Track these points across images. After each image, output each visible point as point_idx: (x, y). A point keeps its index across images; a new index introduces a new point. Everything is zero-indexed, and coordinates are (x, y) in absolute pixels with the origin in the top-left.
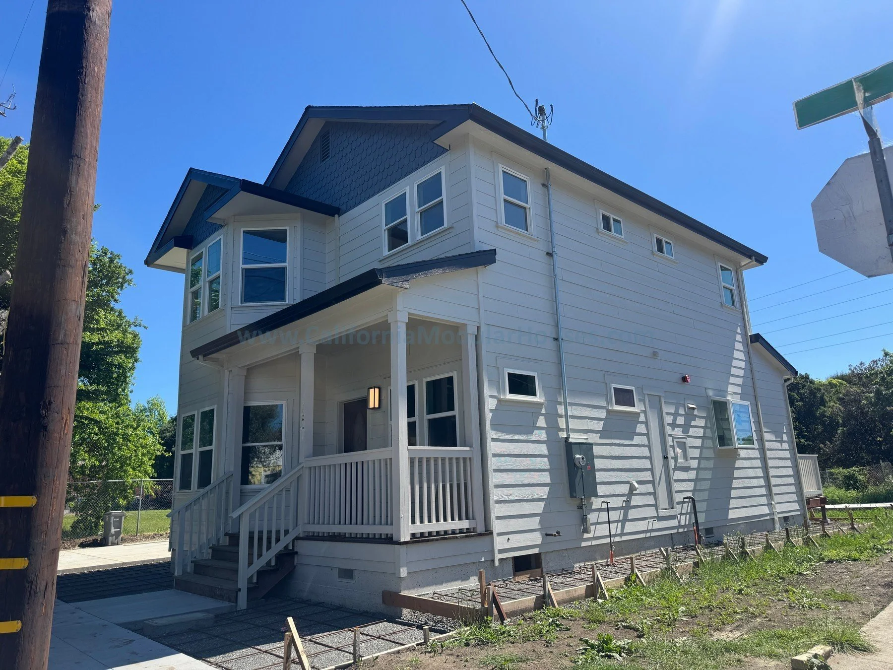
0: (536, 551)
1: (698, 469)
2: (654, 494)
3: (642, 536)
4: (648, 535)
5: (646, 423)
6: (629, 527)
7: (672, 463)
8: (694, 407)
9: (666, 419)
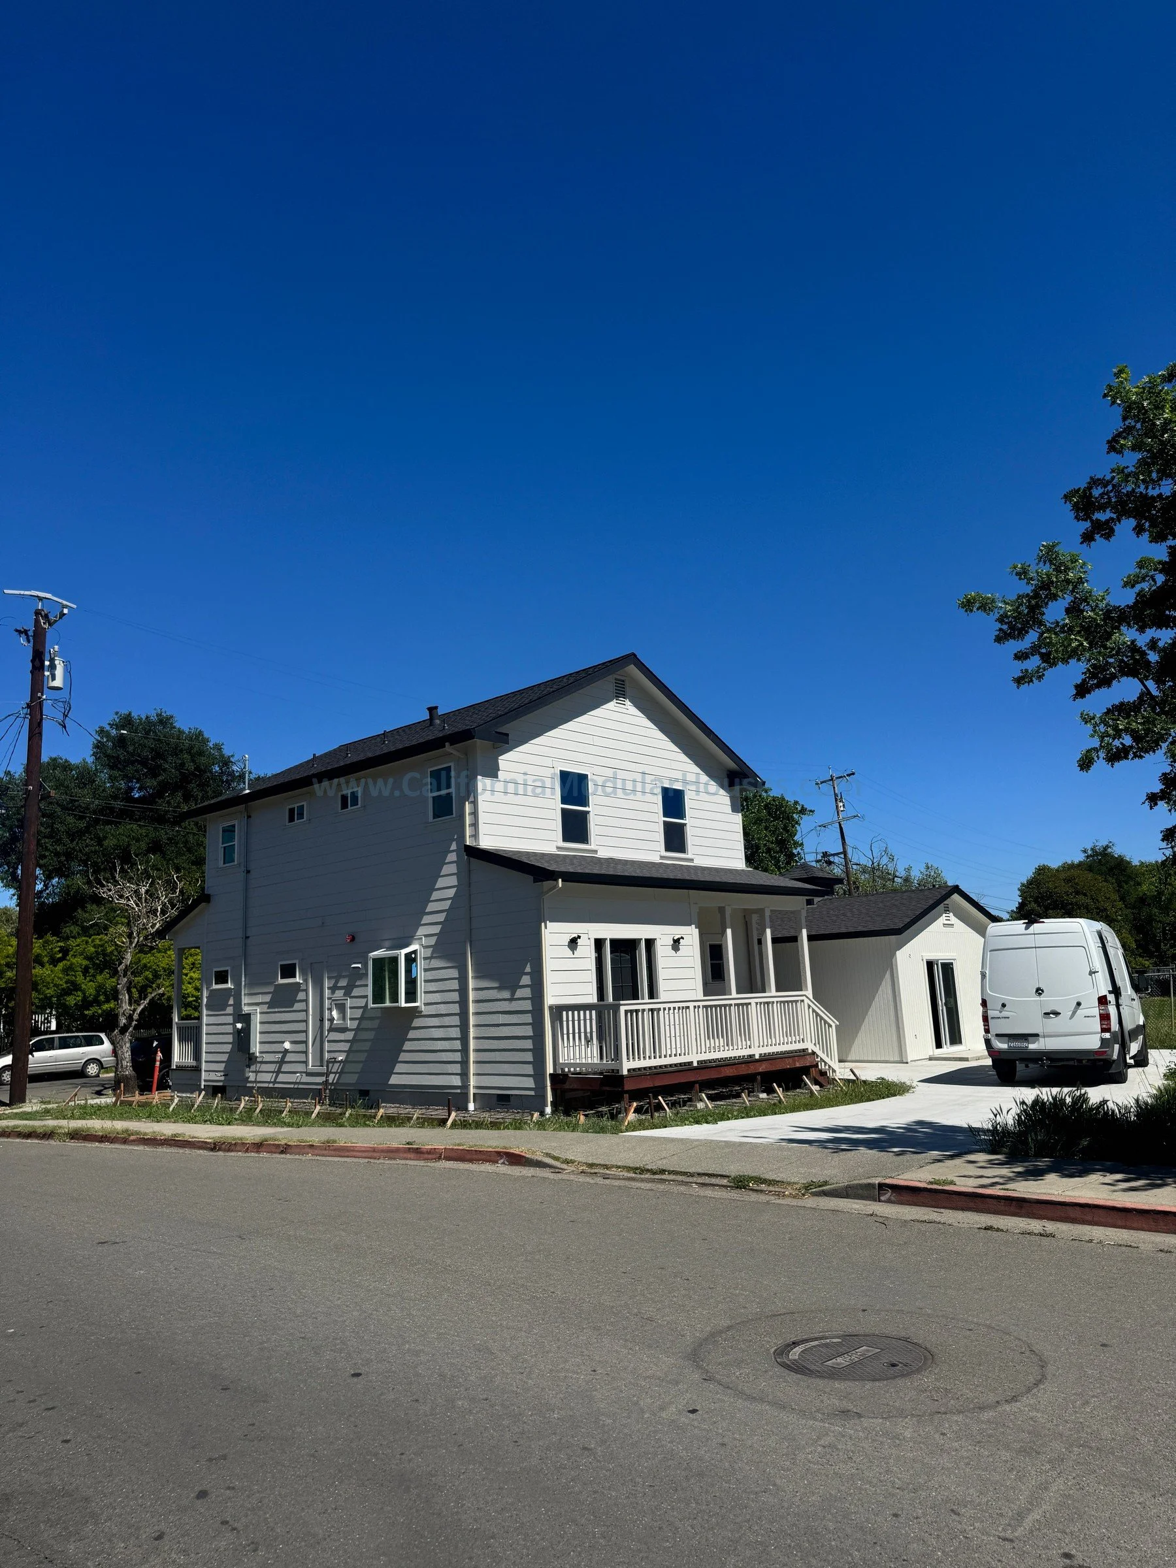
0: (221, 1084)
1: (357, 1030)
2: (306, 1053)
3: (292, 1086)
4: (296, 1086)
5: (306, 991)
6: (281, 1078)
7: (327, 1024)
8: (359, 965)
9: (326, 985)
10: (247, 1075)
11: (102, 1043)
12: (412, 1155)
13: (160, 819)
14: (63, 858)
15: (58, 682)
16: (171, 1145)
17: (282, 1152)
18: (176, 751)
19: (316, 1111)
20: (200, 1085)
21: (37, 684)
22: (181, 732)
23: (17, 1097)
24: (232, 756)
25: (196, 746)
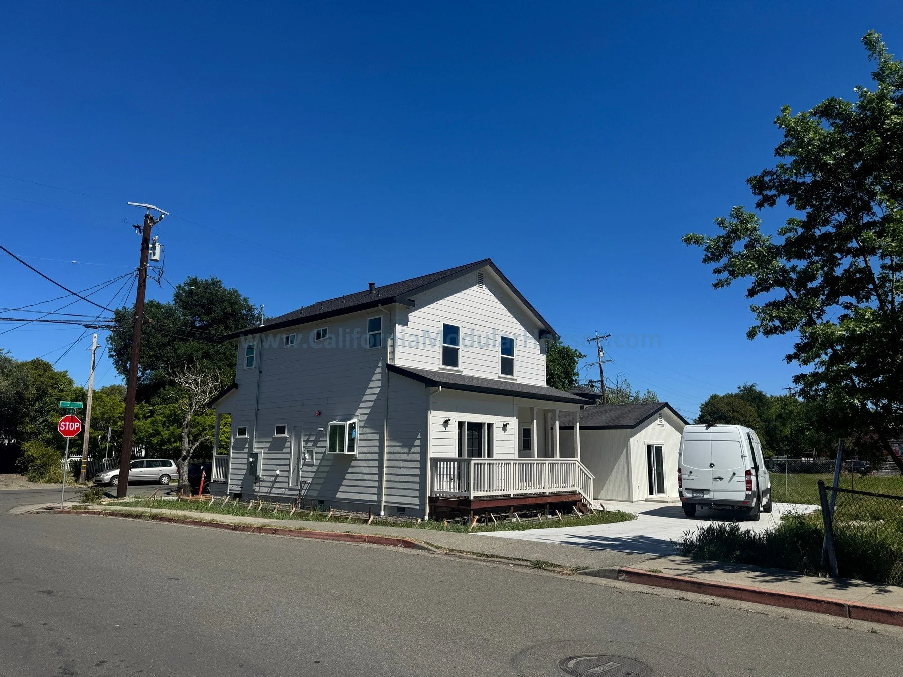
0: (239, 492)
1: (319, 466)
2: (289, 477)
3: (280, 496)
4: (282, 496)
5: (291, 442)
6: (274, 491)
7: (302, 461)
8: (322, 429)
9: (303, 438)
10: (254, 489)
11: (171, 465)
12: (348, 539)
13: (210, 339)
14: (154, 359)
15: (157, 257)
16: (210, 526)
17: (273, 533)
18: (222, 301)
19: (293, 511)
20: (227, 492)
21: (145, 258)
22: (225, 290)
23: (122, 494)
24: (254, 305)
25: (233, 299)
